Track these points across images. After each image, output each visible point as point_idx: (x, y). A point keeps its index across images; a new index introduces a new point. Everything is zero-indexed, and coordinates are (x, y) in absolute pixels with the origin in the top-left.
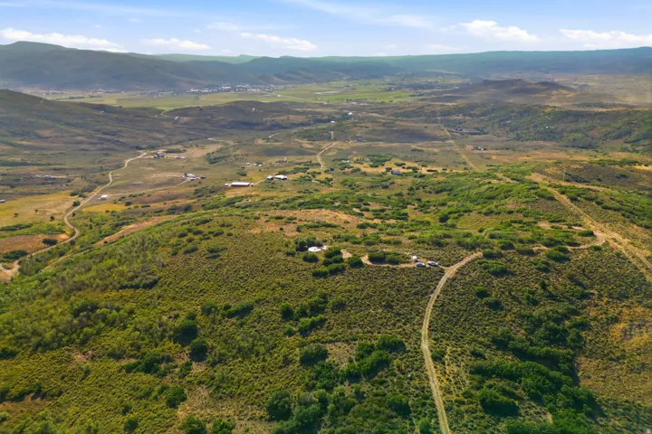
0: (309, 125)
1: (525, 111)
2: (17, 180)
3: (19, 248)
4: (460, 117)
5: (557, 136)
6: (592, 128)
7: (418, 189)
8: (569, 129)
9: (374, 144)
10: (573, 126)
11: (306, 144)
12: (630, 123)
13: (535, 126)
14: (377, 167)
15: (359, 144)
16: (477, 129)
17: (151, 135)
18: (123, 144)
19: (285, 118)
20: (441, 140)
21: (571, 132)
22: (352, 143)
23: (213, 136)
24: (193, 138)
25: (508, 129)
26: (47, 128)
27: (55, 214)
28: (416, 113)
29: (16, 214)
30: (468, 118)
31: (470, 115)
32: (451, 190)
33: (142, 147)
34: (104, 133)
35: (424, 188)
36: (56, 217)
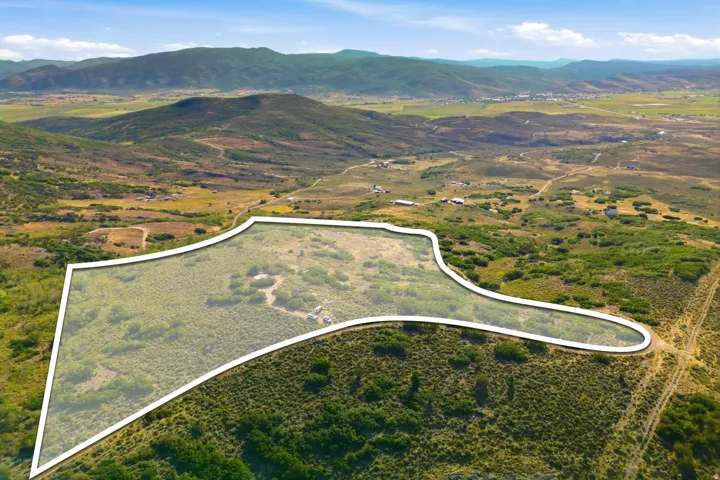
17: (397, 143)
24: (436, 150)
29: (210, 204)
36: (234, 212)
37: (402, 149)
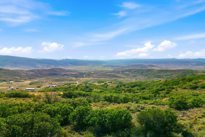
4: (128, 73)
5: (161, 77)
6: (172, 74)
9: (99, 78)
10: (165, 74)
12: (184, 73)
13: (153, 74)
15: (94, 78)
16: (134, 76)
19: (69, 73)
20: (123, 78)
22: (91, 78)
30: (130, 73)
31: (131, 72)
33: (6, 81)
37: (17, 79)
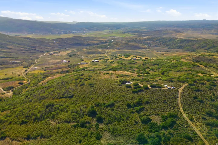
0: (100, 44)
1: (171, 40)
2: (3, 63)
3: (11, 86)
4: (149, 42)
5: (182, 48)
6: (193, 45)
7: (146, 64)
8: (186, 45)
9: (123, 50)
10: (187, 44)
11: (100, 50)
12: (205, 43)
13: (175, 44)
14: (127, 57)
15: (118, 50)
16: (155, 45)
17: (46, 47)
18: (38, 51)
19: (91, 42)
20: (145, 49)
21: (187, 46)
22: (116, 50)
23: (68, 48)
24: (61, 48)
25: (166, 45)
26: (10, 45)
27: (20, 74)
28: (135, 40)
29: (6, 74)
31: (153, 41)
32: (158, 64)
33: (45, 51)
34: (30, 47)
35: (148, 63)
36: (20, 75)
